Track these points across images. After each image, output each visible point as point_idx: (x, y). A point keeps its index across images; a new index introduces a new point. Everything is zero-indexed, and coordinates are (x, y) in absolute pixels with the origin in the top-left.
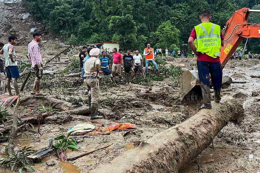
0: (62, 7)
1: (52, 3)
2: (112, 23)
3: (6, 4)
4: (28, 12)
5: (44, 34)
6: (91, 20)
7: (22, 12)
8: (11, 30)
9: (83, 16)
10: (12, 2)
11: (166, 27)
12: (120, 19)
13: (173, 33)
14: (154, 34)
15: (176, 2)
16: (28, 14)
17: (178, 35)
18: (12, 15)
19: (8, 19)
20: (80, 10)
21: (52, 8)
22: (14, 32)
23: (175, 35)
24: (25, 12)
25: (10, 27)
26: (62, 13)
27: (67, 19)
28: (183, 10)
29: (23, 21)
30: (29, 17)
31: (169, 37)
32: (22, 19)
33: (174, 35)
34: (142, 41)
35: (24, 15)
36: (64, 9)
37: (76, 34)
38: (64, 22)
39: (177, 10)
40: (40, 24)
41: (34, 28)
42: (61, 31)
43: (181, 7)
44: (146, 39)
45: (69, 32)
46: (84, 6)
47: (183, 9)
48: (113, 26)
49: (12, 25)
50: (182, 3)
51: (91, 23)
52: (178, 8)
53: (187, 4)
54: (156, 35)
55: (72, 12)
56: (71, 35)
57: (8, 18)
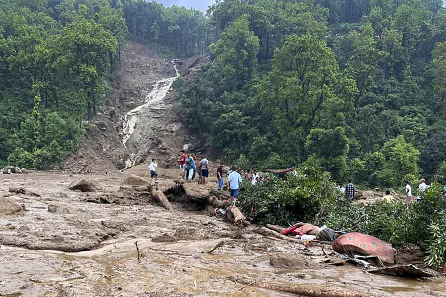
0: (231, 114)
1: (217, 110)
2: (311, 139)
3: (152, 110)
4: (180, 121)
5: (200, 153)
6: (270, 134)
7: (172, 122)
8: (160, 146)
9: (259, 128)
10: (159, 108)
11: (396, 145)
12: (325, 134)
13: (408, 155)
14: (372, 156)
15: (406, 102)
16: (180, 124)
17: (416, 158)
18: (160, 126)
19: (154, 132)
20: (255, 119)
21: (216, 117)
22: (164, 149)
23: (411, 160)
24: (175, 121)
25: (159, 142)
26: (229, 125)
27: (237, 132)
28: (419, 117)
29: (174, 134)
30: (181, 128)
31: (402, 163)
32: (172, 132)
33: (410, 158)
34: (357, 167)
35: (175, 126)
36: (233, 117)
37: (246, 153)
38: (231, 136)
39: (407, 116)
40: (195, 138)
41: (187, 143)
42: (226, 150)
43: (414, 112)
44: (363, 164)
45: (237, 151)
46: (260, 113)
47: (419, 115)
48: (311, 145)
49: (162, 139)
50: (416, 104)
51: (268, 137)
52: (409, 114)
53: (424, 107)
54: (375, 157)
55: (244, 122)
56: (239, 156)
57: (155, 129)
